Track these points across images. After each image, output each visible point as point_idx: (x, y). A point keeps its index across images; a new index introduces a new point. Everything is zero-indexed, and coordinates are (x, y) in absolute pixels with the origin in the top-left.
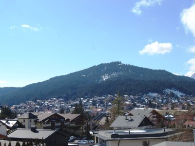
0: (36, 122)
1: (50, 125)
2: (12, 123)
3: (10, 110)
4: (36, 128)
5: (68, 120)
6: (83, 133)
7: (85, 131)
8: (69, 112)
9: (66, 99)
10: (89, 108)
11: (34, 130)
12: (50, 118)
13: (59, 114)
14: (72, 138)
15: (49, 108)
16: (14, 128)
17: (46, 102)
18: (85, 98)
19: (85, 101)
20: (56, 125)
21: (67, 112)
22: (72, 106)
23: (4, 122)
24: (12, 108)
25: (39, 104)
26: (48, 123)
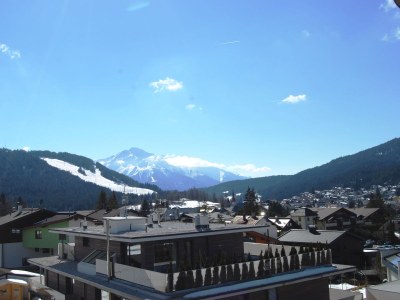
0: (316, 220)
1: (335, 224)
2: (284, 222)
3: (280, 206)
4: (316, 228)
5: (361, 217)
6: (385, 235)
7: (387, 232)
8: (362, 205)
9: (357, 188)
10: (391, 199)
11: (313, 231)
12: (335, 215)
13: (347, 208)
14: (368, 242)
15: (332, 201)
16: (287, 229)
17: (328, 194)
18: (384, 186)
19: (384, 190)
20: (345, 223)
21: (359, 206)
22: (366, 197)
23: (273, 221)
24: (283, 202)
25: (318, 196)
26: (332, 221)
